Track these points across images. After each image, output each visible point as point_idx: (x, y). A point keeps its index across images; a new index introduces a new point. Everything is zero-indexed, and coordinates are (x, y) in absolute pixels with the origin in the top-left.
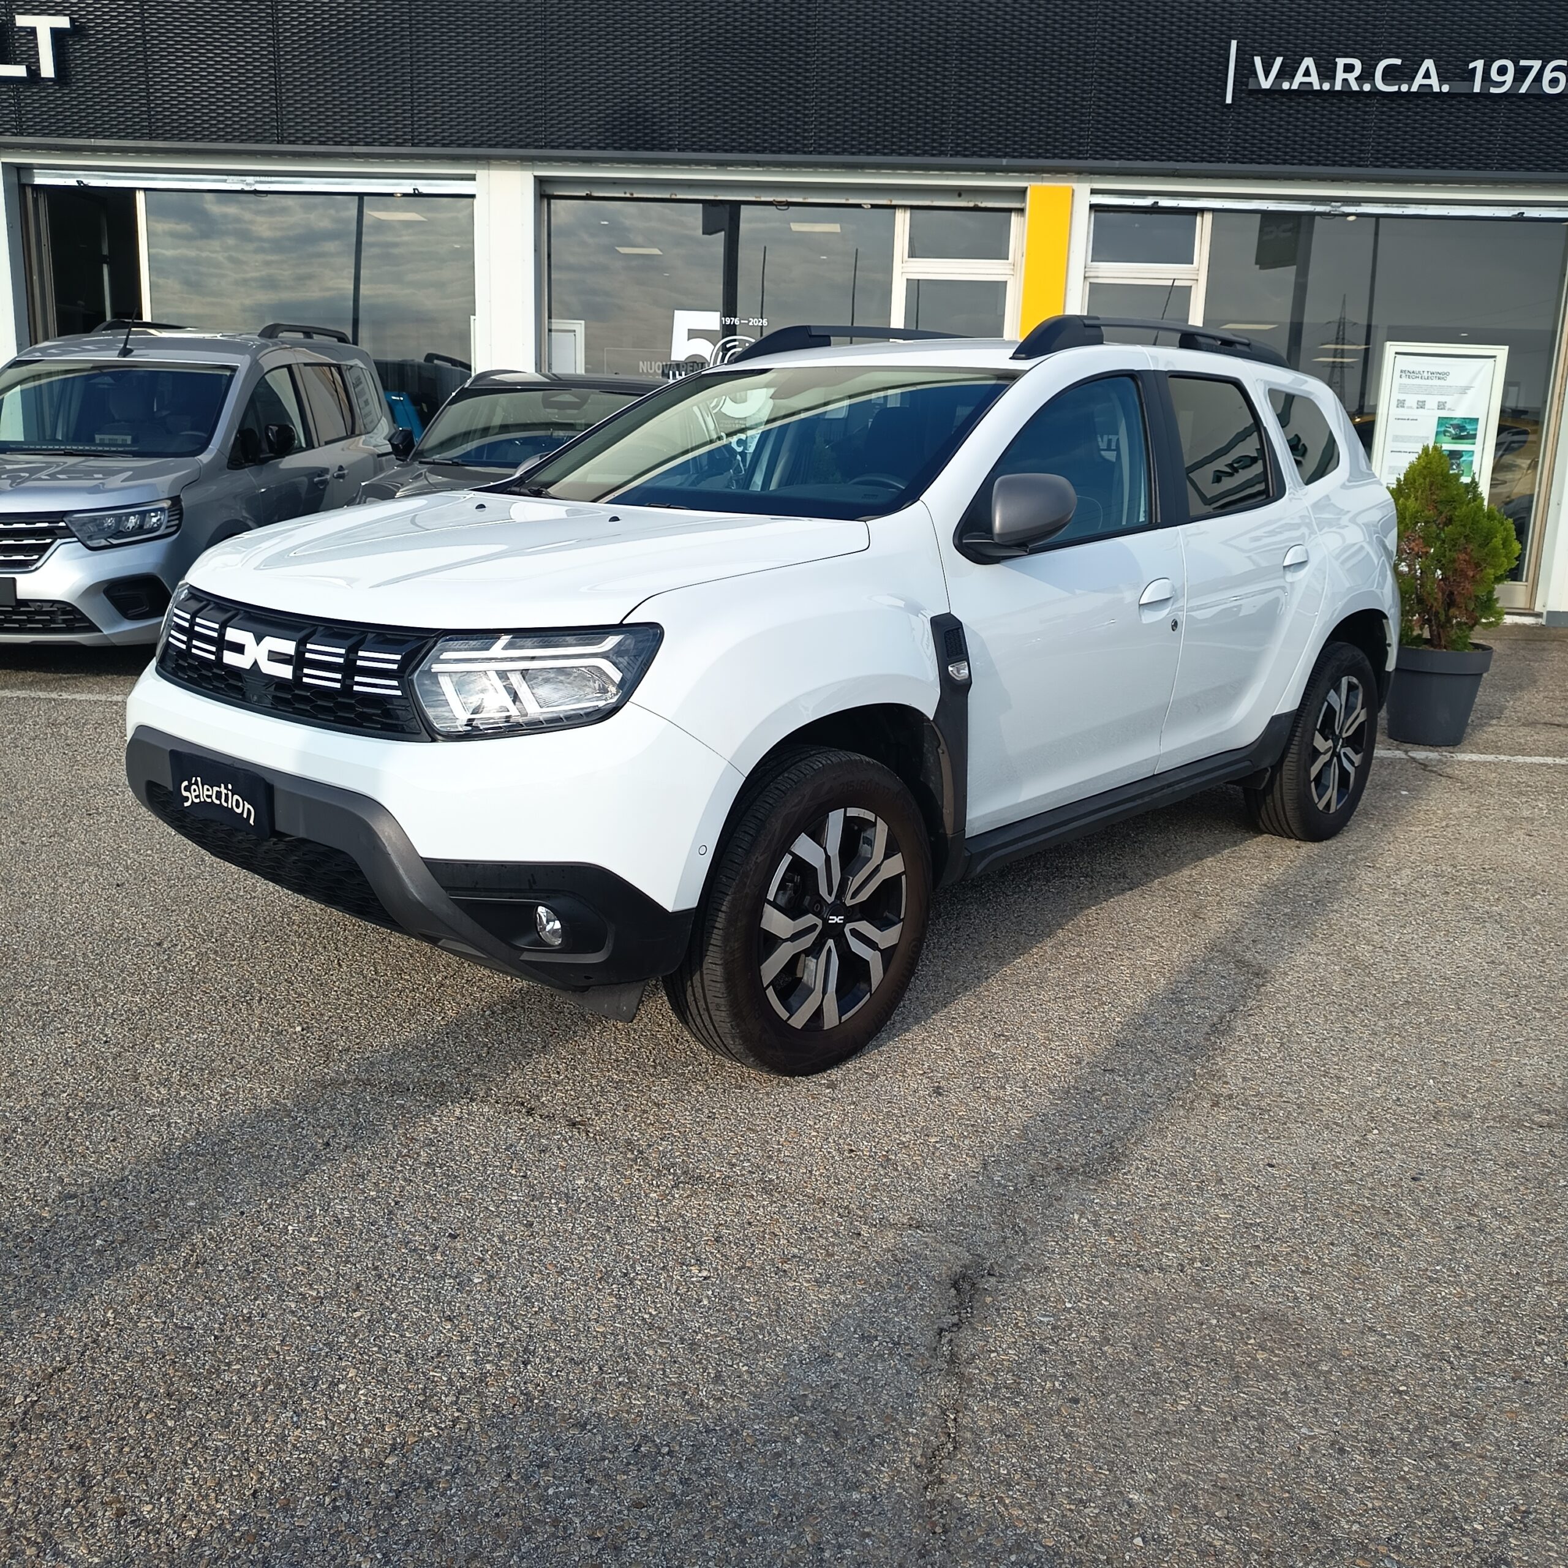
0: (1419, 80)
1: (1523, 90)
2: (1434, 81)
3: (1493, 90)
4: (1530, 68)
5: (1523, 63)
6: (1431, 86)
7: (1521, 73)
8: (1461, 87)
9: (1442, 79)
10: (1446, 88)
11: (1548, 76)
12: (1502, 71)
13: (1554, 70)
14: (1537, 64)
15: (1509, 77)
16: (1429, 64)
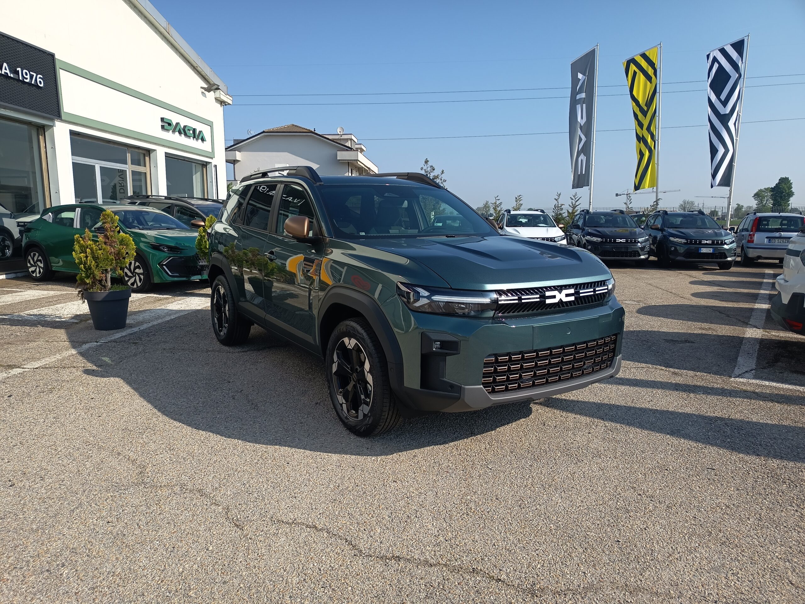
0: (4, 71)
1: (33, 83)
2: (8, 71)
3: (25, 80)
4: (33, 75)
5: (31, 73)
6: (7, 73)
7: (31, 77)
8: (16, 77)
9: (10, 71)
10: (12, 76)
11: (38, 80)
12: (26, 74)
13: (40, 78)
14: (35, 75)
15: (28, 77)
16: (5, 65)
